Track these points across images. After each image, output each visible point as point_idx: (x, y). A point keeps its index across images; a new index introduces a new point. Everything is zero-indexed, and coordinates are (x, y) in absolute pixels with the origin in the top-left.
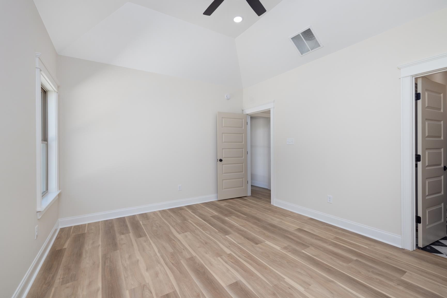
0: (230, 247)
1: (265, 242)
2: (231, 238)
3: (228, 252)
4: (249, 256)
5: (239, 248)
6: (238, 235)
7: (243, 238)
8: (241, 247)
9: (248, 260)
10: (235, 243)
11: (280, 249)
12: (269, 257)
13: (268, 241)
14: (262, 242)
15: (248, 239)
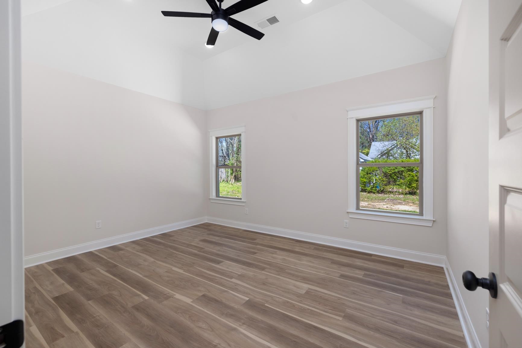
0: (235, 285)
1: (192, 300)
2: (240, 298)
3: (234, 280)
4: (213, 280)
5: (223, 286)
6: (232, 305)
7: (224, 301)
8: (223, 288)
9: (213, 277)
10: (231, 290)
11: (175, 295)
12: (191, 284)
13: (188, 303)
14: (197, 299)
15: (216, 301)
